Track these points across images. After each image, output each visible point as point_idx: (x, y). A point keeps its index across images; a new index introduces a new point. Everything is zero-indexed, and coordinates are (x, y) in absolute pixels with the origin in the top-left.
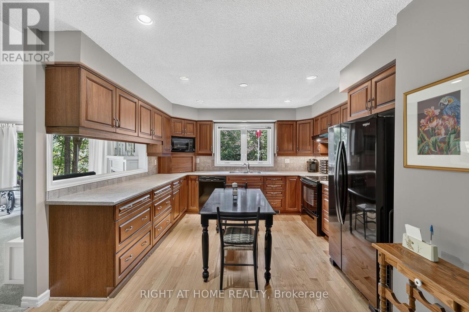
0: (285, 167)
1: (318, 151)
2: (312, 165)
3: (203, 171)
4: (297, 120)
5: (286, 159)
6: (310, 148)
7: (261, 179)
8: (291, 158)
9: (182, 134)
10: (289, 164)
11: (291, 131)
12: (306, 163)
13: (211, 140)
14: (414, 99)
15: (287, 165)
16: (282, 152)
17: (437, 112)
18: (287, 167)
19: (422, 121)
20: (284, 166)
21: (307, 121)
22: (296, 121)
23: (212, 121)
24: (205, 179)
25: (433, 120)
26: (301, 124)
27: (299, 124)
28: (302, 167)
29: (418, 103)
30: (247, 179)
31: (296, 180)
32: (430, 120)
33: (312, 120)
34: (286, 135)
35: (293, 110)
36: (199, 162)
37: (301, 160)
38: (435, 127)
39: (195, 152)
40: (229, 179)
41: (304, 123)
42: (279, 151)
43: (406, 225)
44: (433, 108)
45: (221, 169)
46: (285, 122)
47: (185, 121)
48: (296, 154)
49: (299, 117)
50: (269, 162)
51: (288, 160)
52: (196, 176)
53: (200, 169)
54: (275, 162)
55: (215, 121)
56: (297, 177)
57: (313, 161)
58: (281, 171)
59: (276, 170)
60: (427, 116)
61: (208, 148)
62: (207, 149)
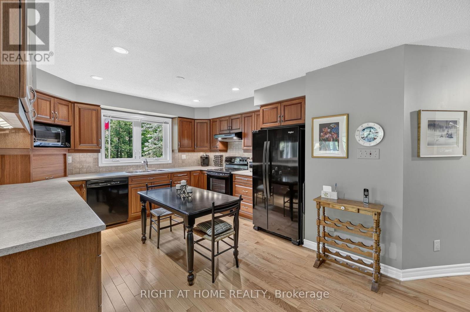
0: (182, 163)
1: (217, 148)
2: (206, 160)
3: (79, 173)
4: (196, 118)
5: (182, 155)
6: (208, 145)
7: (168, 177)
8: (187, 154)
9: (50, 118)
10: (186, 160)
11: (190, 129)
12: (200, 158)
13: (99, 132)
14: (317, 122)
15: (183, 161)
16: (183, 149)
17: (329, 130)
18: (184, 163)
19: (322, 134)
20: (180, 162)
21: (204, 121)
22: (195, 120)
23: (99, 106)
24: (97, 184)
25: (327, 134)
26: (199, 123)
27: (197, 123)
28: (196, 162)
29: (320, 125)
30: (154, 178)
31: (198, 174)
32: (326, 134)
33: (209, 121)
34: (186, 131)
35: (192, 109)
36: (71, 162)
37: (195, 156)
38: (328, 137)
39: (70, 147)
40: (133, 180)
41: (203, 122)
42: (180, 147)
43: (323, 186)
44: (327, 128)
45: (109, 169)
46: (185, 119)
47: (55, 99)
48: (193, 151)
49: (197, 116)
50: (167, 158)
51: (184, 156)
52: (81, 182)
53: (74, 172)
54: (173, 158)
55: (102, 106)
56: (199, 171)
57: (206, 156)
58: (178, 167)
59: (174, 167)
60: (324, 132)
61: (95, 141)
62: (92, 143)
